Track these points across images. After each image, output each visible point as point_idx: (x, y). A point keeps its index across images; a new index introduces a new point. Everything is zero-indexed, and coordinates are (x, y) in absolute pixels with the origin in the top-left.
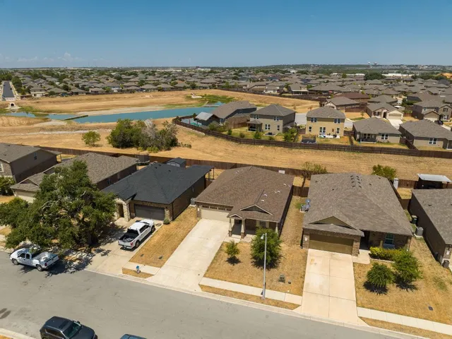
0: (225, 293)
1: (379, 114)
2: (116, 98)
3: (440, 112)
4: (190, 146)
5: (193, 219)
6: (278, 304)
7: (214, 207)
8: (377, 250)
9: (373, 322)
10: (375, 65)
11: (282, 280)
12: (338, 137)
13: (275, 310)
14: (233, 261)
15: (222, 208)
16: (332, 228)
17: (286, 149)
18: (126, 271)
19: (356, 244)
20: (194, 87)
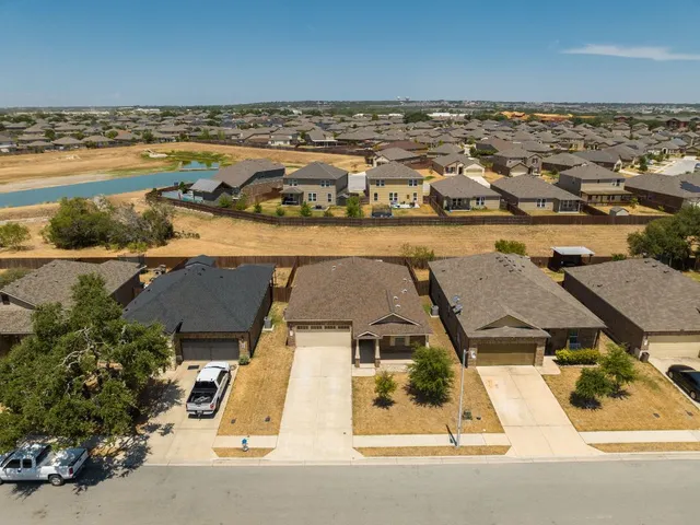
0: (399, 452)
1: (453, 170)
2: (11, 162)
3: (529, 164)
4: (197, 236)
5: (283, 350)
6: (481, 450)
7: (317, 326)
8: (566, 353)
9: (608, 447)
10: (407, 102)
11: (467, 416)
12: (417, 206)
13: (483, 459)
14: (383, 402)
15: (331, 326)
16: (508, 331)
17: (353, 229)
18: (222, 452)
19: (541, 350)
20: (149, 140)
